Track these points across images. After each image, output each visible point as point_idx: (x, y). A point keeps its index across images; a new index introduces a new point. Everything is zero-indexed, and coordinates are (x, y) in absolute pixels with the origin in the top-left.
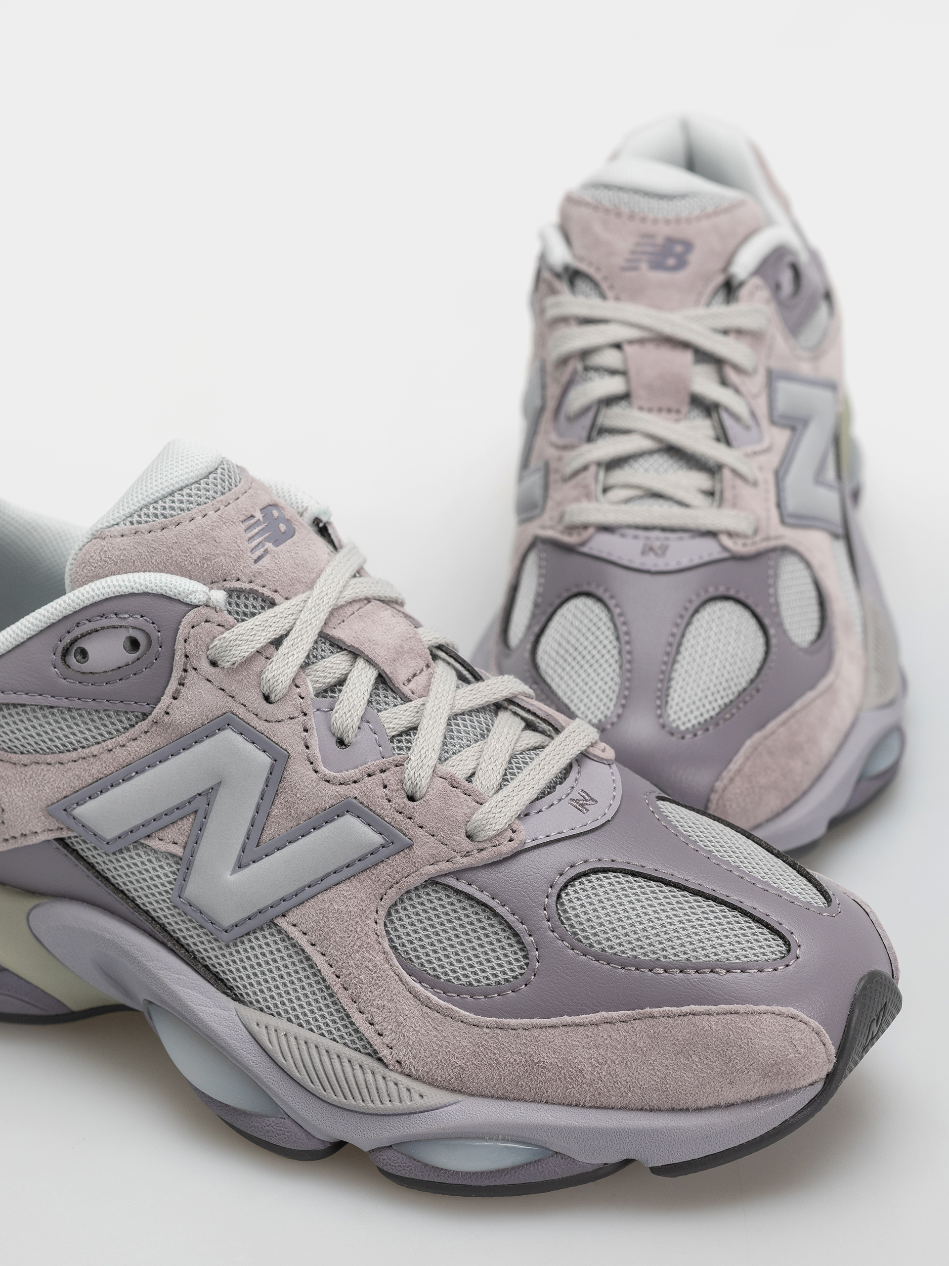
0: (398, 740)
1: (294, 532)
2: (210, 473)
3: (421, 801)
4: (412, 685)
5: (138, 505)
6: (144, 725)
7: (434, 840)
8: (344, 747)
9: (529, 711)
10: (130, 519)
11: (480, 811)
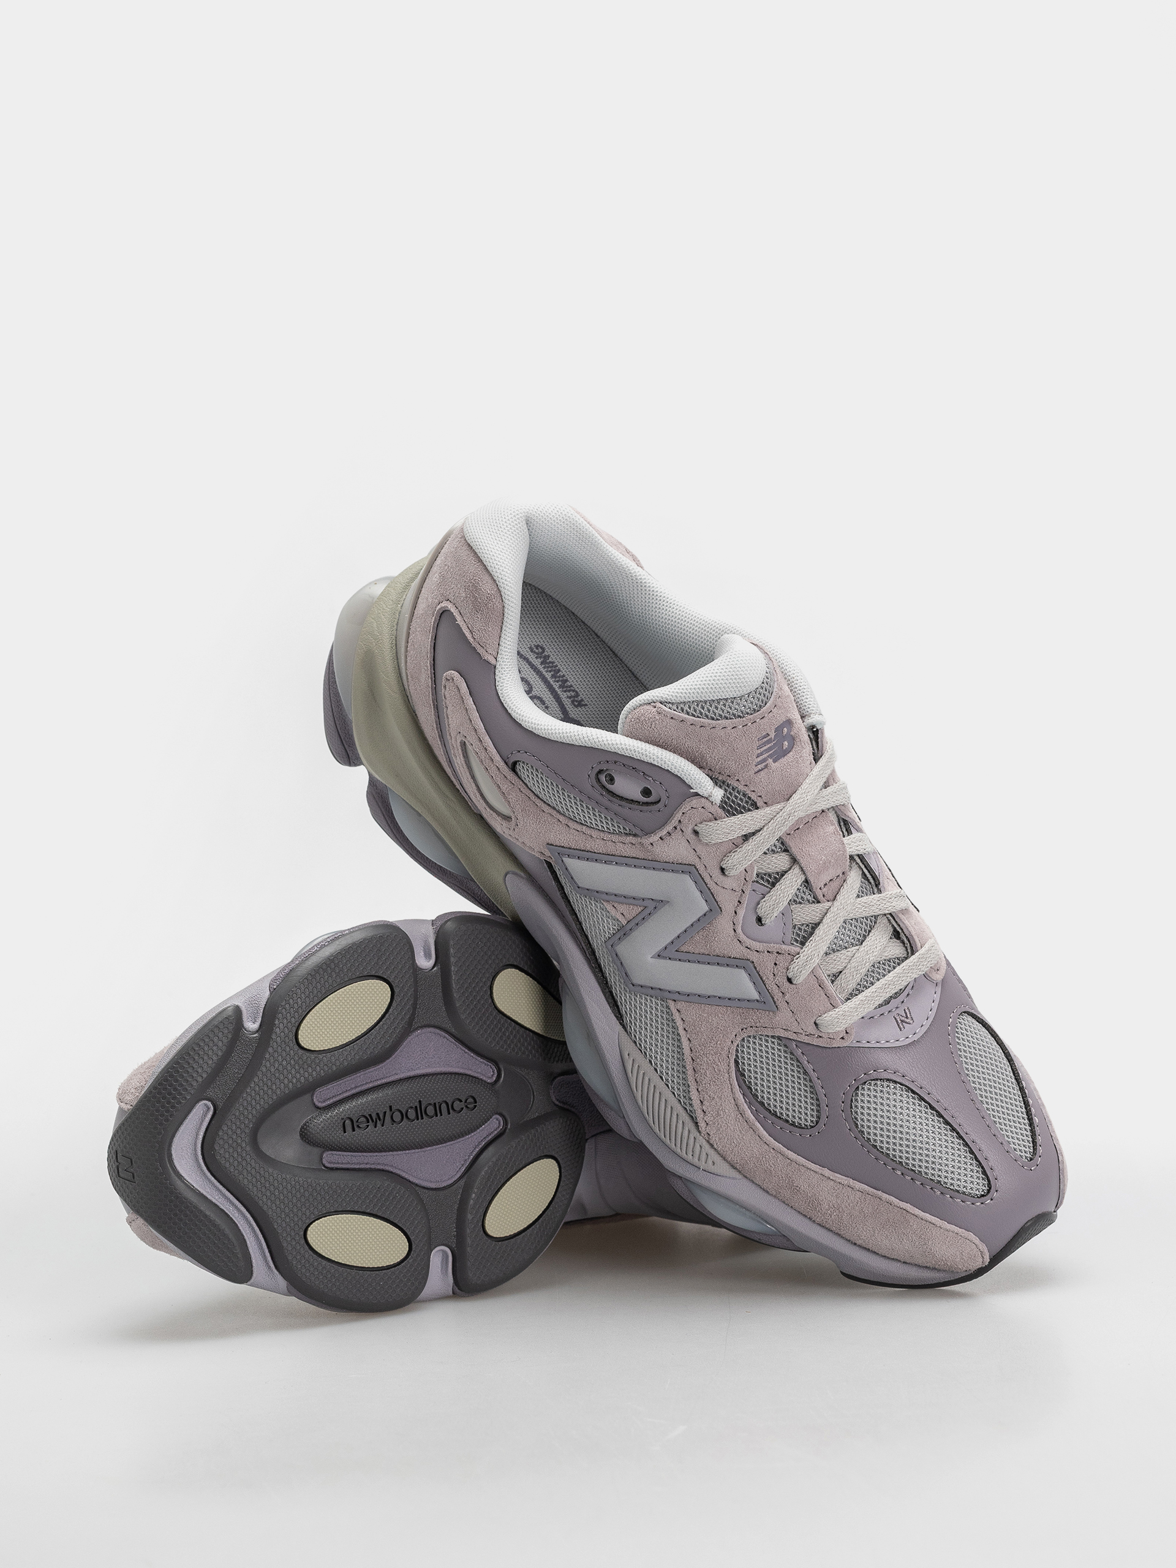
0: (799, 928)
1: (793, 748)
3: (794, 986)
4: (825, 890)
6: (634, 840)
7: (792, 1015)
8: (760, 925)
9: (899, 926)
10: (682, 706)
11: (831, 1013)
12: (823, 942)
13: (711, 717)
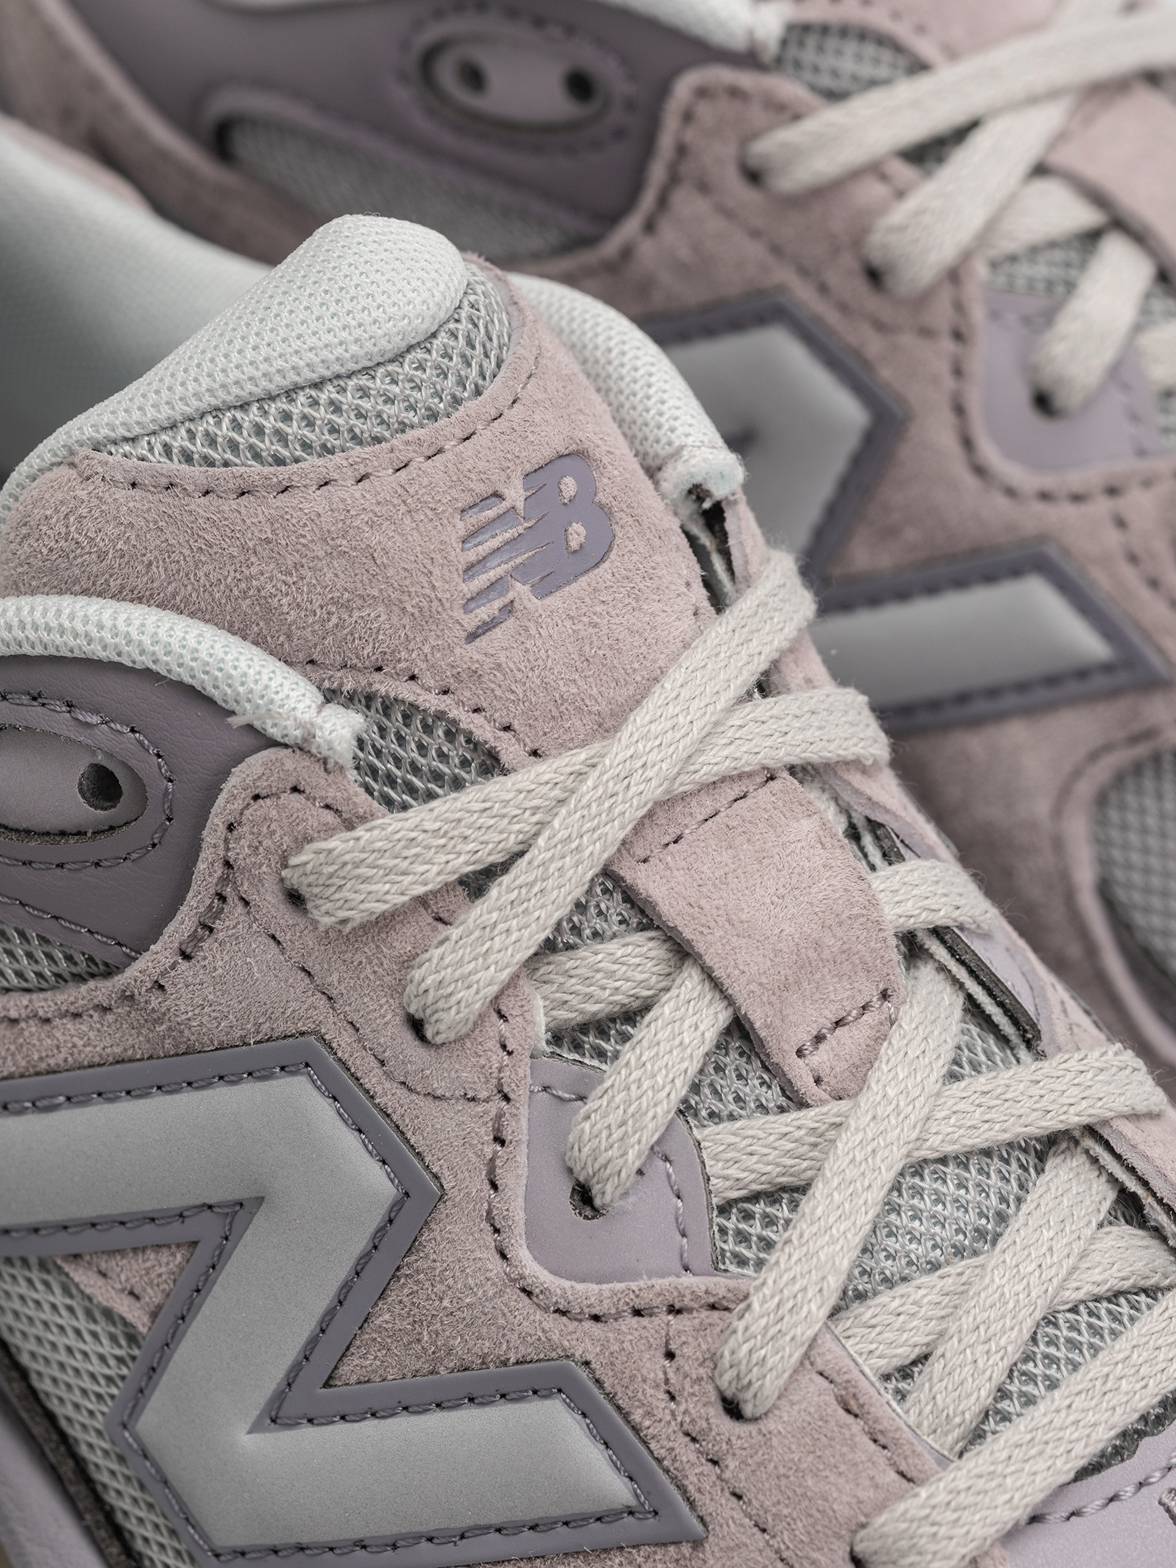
0: (740, 1211)
1: (610, 548)
2: (410, 349)
4: (821, 1058)
5: (195, 403)
6: (102, 990)
7: (761, 1544)
8: (588, 1212)
9: (1132, 1170)
11: (901, 1507)
12: (834, 1241)
13: (274, 456)
